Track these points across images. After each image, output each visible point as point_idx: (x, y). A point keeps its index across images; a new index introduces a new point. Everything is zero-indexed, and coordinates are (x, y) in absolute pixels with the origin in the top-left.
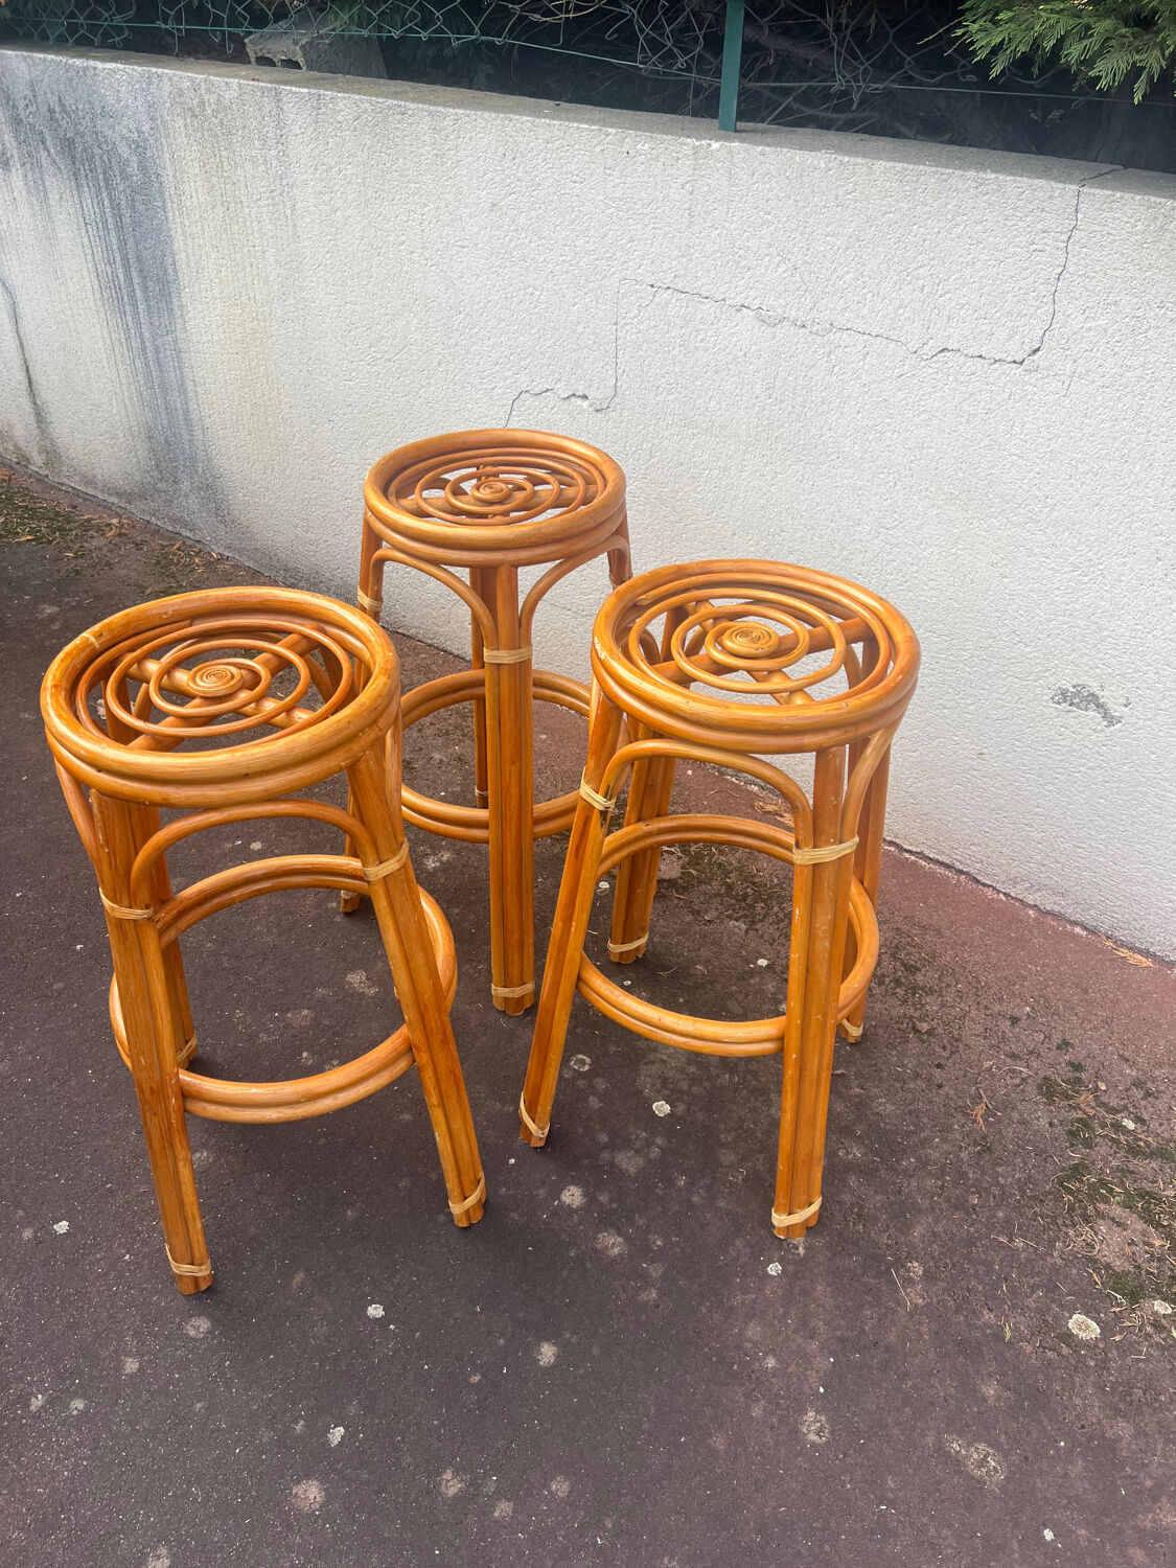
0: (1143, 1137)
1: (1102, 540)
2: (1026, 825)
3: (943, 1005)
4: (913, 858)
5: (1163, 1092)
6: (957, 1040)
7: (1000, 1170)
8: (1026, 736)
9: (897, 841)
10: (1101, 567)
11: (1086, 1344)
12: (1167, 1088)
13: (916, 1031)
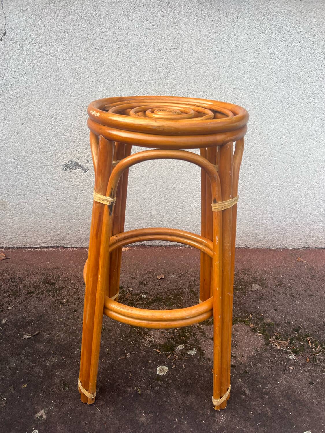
0: (150, 298)
1: (56, 103)
2: (73, 219)
3: (68, 291)
4: (39, 249)
5: (149, 282)
6: (78, 299)
7: (111, 334)
8: (60, 187)
9: (31, 246)
10: (60, 114)
11: (166, 376)
12: (149, 280)
13: (62, 303)
